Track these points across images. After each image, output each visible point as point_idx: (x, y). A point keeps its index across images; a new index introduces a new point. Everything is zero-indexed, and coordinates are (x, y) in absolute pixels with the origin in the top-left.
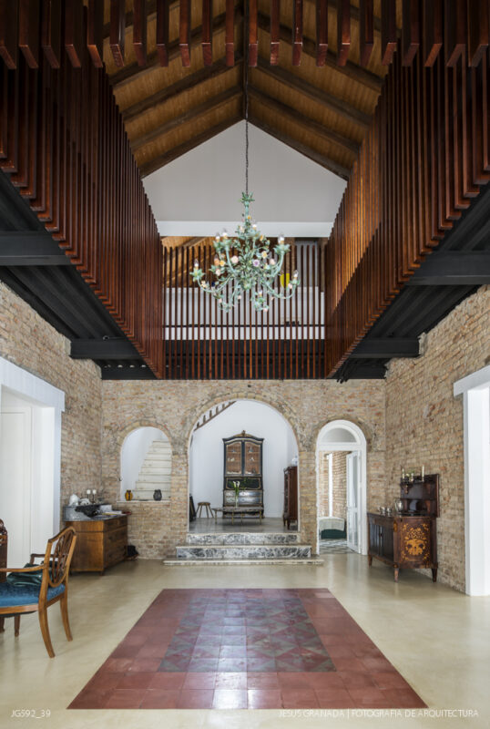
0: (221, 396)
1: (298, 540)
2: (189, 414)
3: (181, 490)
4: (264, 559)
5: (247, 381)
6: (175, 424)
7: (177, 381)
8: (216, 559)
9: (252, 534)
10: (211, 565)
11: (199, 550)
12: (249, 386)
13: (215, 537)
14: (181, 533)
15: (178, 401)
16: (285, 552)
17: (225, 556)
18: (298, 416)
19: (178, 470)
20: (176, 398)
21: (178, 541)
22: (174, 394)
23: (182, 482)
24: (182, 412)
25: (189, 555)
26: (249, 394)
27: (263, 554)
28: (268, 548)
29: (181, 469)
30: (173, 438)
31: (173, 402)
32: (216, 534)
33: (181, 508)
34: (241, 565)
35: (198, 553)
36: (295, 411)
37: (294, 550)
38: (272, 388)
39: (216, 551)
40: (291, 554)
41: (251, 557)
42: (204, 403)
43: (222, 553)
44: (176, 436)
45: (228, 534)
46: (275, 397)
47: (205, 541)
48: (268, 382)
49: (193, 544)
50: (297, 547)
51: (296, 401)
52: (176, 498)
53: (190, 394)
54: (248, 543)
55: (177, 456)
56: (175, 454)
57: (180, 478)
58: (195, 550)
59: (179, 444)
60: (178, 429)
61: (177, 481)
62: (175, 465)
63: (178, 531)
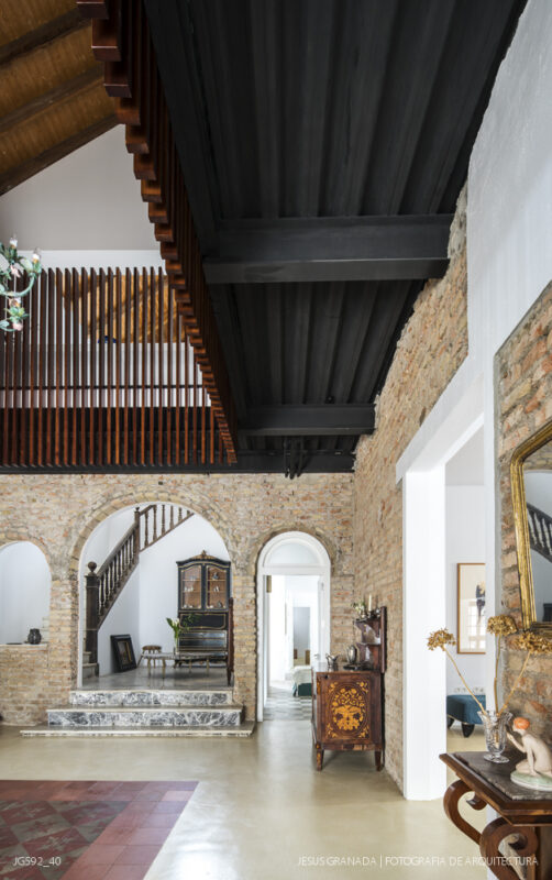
0: (120, 497)
1: (229, 701)
2: (73, 524)
3: (63, 629)
4: (173, 728)
5: (157, 477)
6: (55, 535)
7: (57, 476)
8: (105, 728)
9: (162, 692)
10: (88, 737)
11: (82, 714)
12: (161, 483)
13: (110, 696)
14: (63, 690)
15: (59, 504)
16: (202, 718)
17: (117, 723)
18: (230, 526)
19: (59, 602)
20: (58, 500)
21: (58, 701)
22: (53, 494)
23: (64, 618)
24: (65, 520)
25: (65, 722)
26: (160, 495)
27: (172, 721)
28: (178, 712)
29: (64, 600)
30: (52, 557)
31: (53, 506)
32: (112, 692)
33: (63, 655)
34: (132, 736)
35: (77, 718)
36: (225, 519)
37: (215, 716)
38: (193, 486)
39: (103, 716)
40: (212, 722)
41: (156, 725)
42: (97, 506)
43: (113, 718)
44: (55, 553)
45: (129, 692)
46: (197, 500)
47: (96, 702)
48: (188, 477)
49: (79, 706)
50: (220, 711)
51: (227, 504)
52: (57, 641)
53: (76, 494)
54: (157, 704)
55: (57, 582)
56: (55, 578)
57: (62, 612)
58: (74, 713)
59: (61, 564)
60: (59, 543)
61: (58, 617)
62: (55, 594)
63: (60, 687)
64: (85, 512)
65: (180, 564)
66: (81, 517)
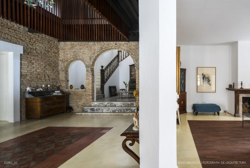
0: (105, 48)
1: (135, 105)
2: (92, 56)
3: (89, 85)
4: (118, 113)
5: (115, 42)
6: (87, 59)
7: (87, 42)
8: (100, 113)
9: (117, 103)
10: (94, 115)
11: (94, 109)
12: (116, 44)
13: (102, 104)
14: (90, 102)
15: (88, 50)
16: (126, 110)
17: (103, 111)
18: (135, 56)
19: (88, 77)
20: (87, 49)
21: (88, 105)
22: (86, 47)
23: (90, 82)
24: (90, 54)
25: (89, 111)
26: (116, 48)
27: (118, 111)
28: (120, 108)
29: (90, 77)
30: (86, 65)
31: (86, 51)
33: (90, 92)
34: (106, 115)
35: (92, 110)
36: (133, 54)
38: (125, 45)
39: (99, 109)
40: (129, 111)
41: (114, 112)
42: (98, 51)
43: (102, 110)
44: (87, 64)
45: (108, 102)
46: (126, 49)
47: (99, 105)
48: (123, 43)
49: (94, 106)
50: (131, 108)
51: (134, 50)
52: (88, 88)
53: (93, 47)
54: (115, 106)
55: (88, 72)
56: (87, 71)
57: (89, 80)
58: (92, 108)
59: (89, 67)
60: (88, 61)
61: (88, 82)
62: (87, 75)
63: (89, 101)
64: (95, 52)
65: (130, 66)
66: (94, 54)
